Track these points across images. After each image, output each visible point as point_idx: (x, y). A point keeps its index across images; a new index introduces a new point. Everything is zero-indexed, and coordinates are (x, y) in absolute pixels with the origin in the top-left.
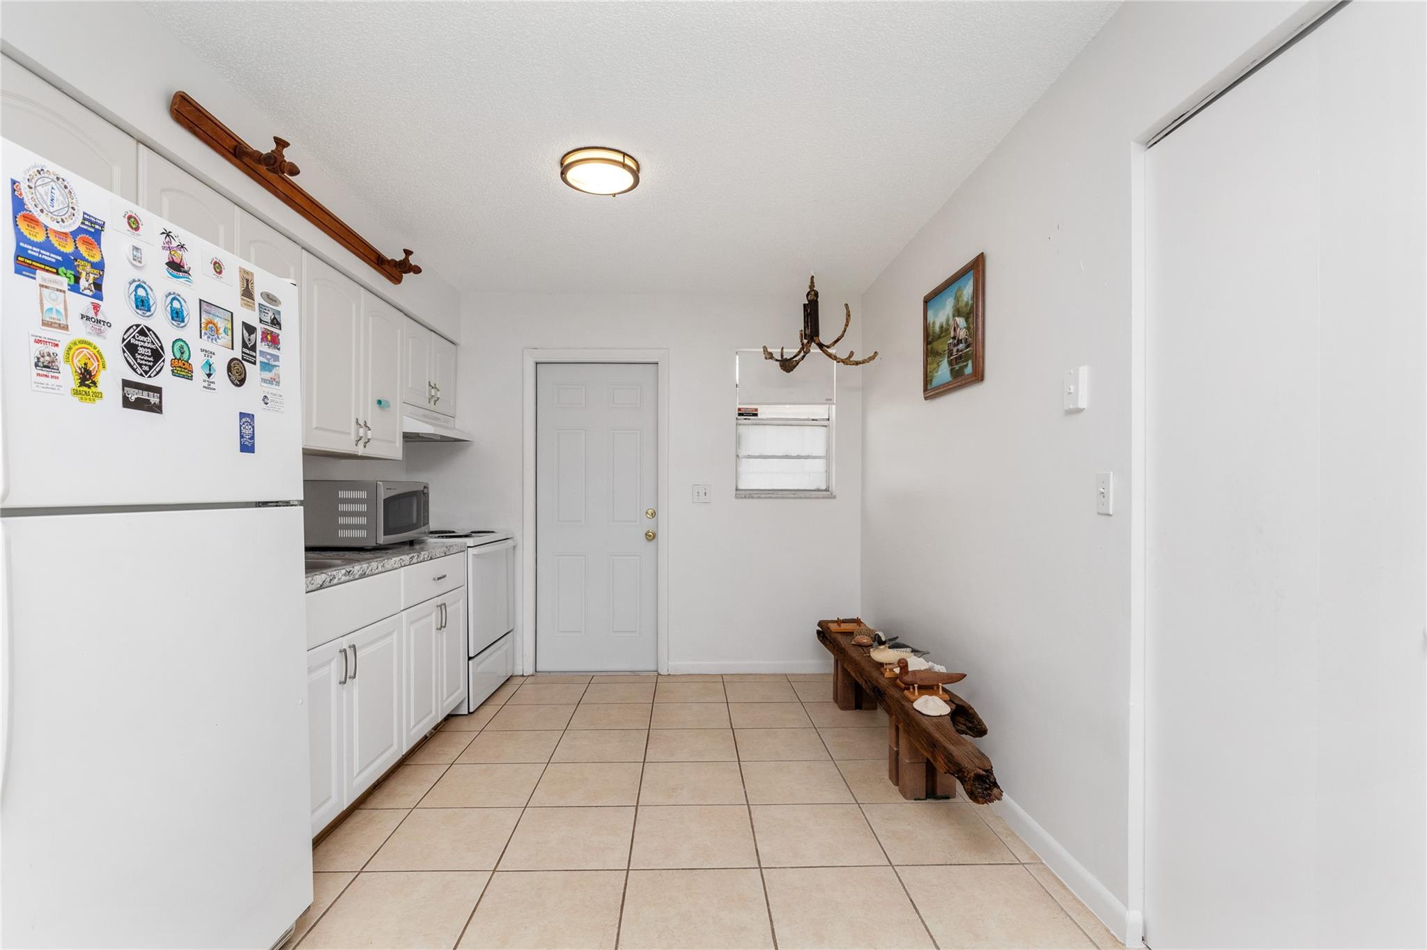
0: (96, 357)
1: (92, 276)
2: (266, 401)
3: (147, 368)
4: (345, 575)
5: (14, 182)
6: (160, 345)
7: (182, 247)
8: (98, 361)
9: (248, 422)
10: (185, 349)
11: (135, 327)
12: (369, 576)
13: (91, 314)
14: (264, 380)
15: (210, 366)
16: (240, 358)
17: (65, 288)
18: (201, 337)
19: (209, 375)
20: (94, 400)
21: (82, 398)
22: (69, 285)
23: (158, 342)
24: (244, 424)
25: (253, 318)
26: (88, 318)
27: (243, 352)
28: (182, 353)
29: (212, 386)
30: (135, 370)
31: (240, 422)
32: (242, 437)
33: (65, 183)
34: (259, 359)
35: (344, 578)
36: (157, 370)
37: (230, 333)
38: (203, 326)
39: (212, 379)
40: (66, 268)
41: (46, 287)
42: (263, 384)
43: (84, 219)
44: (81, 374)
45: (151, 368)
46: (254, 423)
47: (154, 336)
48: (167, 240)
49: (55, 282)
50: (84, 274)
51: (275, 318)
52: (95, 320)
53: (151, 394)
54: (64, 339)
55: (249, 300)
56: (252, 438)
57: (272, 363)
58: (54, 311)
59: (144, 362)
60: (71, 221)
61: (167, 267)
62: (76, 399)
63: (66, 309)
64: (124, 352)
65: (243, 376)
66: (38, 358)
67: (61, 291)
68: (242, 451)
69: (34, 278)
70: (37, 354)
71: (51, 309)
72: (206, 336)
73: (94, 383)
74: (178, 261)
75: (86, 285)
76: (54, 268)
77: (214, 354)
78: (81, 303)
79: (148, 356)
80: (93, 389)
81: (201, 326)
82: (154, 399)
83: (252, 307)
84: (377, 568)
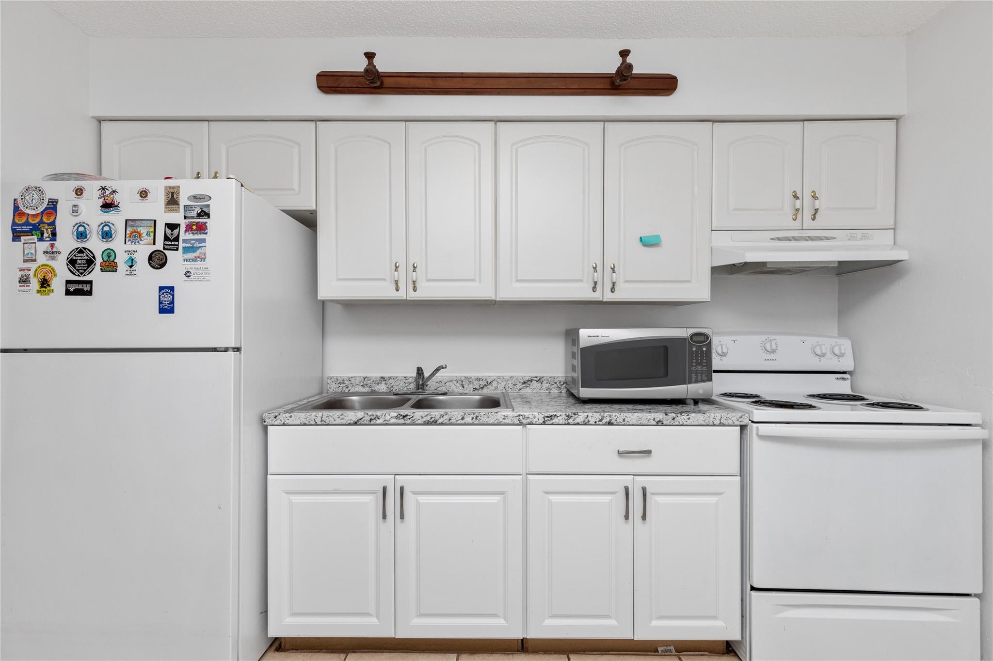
0: (50, 271)
1: (49, 230)
2: (188, 274)
3: (82, 271)
4: (397, 417)
5: (15, 200)
6: (92, 256)
7: (114, 192)
8: (51, 273)
9: (167, 292)
10: (112, 254)
11: (75, 250)
12: (442, 424)
13: (50, 250)
14: (187, 260)
15: (132, 260)
16: (162, 250)
17: (36, 240)
18: (125, 243)
19: (131, 267)
20: (48, 294)
21: (41, 294)
22: (38, 239)
23: (91, 254)
24: (163, 294)
25: (177, 217)
26: (47, 252)
27: (164, 244)
28: (109, 257)
29: (133, 272)
30: (74, 274)
31: (159, 292)
32: (160, 303)
33: (40, 189)
34: (181, 245)
35: (393, 421)
36: (90, 271)
37: (152, 234)
38: (127, 236)
39: (133, 268)
40: (36, 231)
41: (27, 243)
42: (185, 263)
43: (49, 202)
44: (42, 281)
45: (85, 270)
46: (173, 292)
47: (88, 252)
48: (102, 192)
49: (31, 239)
50: (45, 230)
51: (202, 211)
52: (52, 253)
53: (85, 285)
54: (33, 266)
55: (172, 206)
56: (172, 302)
57: (197, 245)
58: (30, 254)
59: (81, 268)
60: (41, 206)
61: (101, 208)
62: (39, 295)
63: (36, 251)
64: (68, 265)
65: (164, 261)
66: (20, 278)
67: (33, 243)
68: (160, 313)
69: (21, 241)
70: (20, 276)
71: (28, 254)
72: (130, 242)
73: (49, 285)
74: (110, 202)
75: (47, 235)
76: (29, 233)
77: (136, 251)
78: (44, 246)
79: (84, 264)
80: (48, 288)
81: (126, 235)
82: (86, 288)
83: (176, 210)
84: (463, 419)
